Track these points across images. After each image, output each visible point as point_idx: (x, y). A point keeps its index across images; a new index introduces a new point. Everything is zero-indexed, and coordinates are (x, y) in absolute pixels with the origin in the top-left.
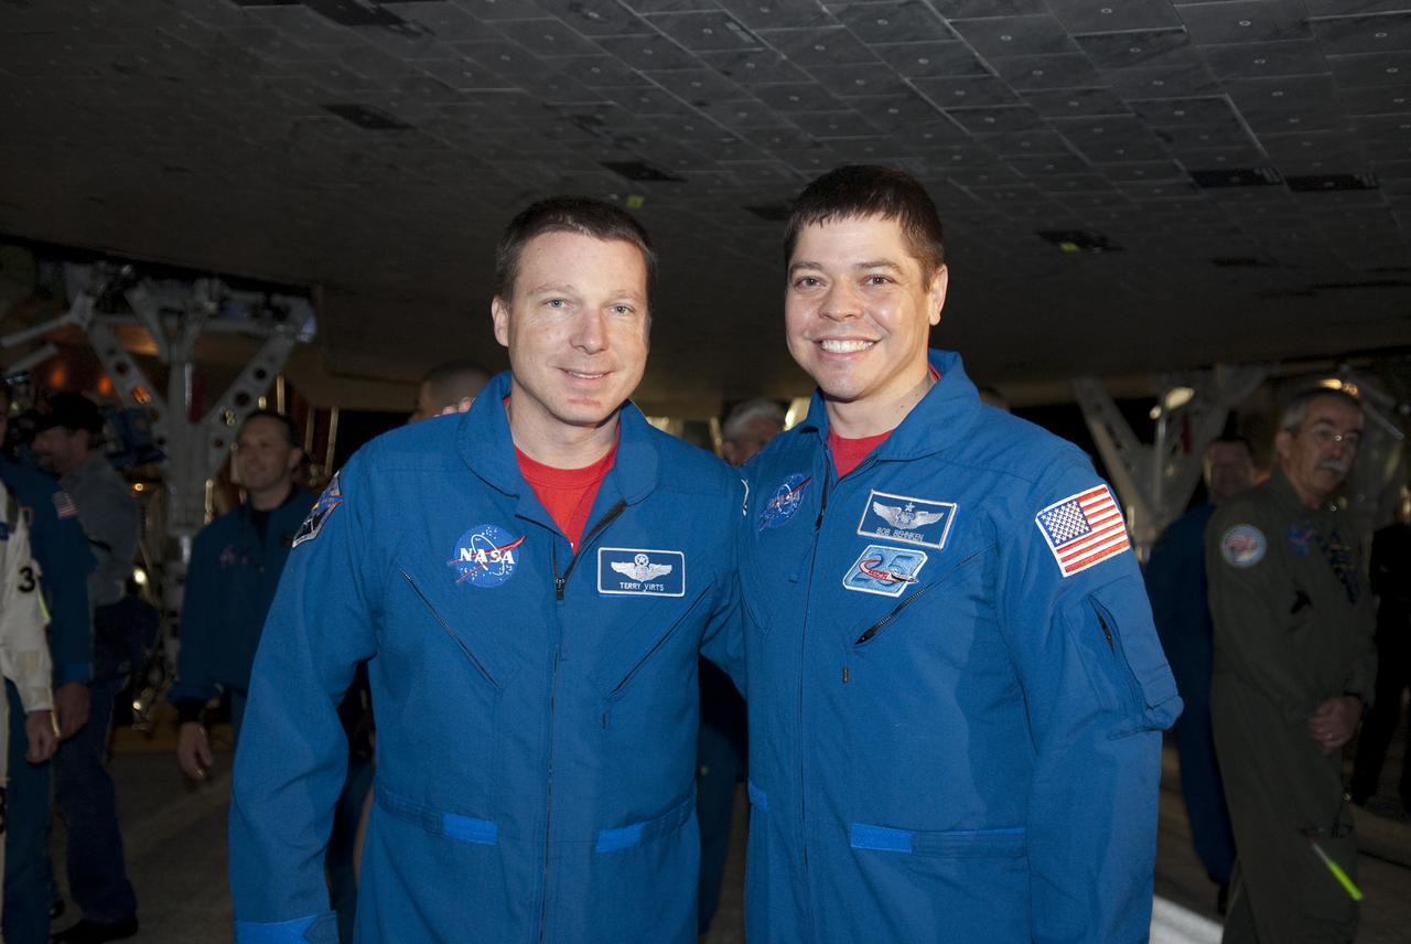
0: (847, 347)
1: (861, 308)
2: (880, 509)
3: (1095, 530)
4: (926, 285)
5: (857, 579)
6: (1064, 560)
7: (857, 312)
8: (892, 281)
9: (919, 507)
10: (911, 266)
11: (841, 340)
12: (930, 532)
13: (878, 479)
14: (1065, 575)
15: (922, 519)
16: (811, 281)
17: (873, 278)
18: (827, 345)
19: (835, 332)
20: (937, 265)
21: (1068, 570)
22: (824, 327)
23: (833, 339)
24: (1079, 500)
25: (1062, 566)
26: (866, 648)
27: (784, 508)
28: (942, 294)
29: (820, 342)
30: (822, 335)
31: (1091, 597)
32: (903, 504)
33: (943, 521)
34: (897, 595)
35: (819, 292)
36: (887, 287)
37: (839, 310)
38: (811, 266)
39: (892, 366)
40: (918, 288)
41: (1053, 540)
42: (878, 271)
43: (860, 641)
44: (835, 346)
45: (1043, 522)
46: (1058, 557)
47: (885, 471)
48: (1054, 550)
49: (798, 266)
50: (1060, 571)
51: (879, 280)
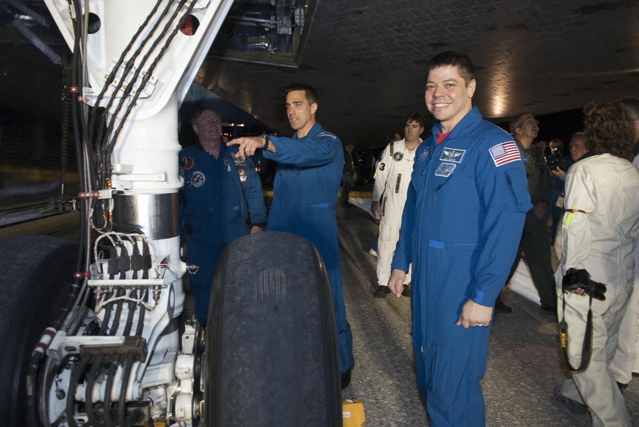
0: (441, 105)
1: (444, 94)
2: (446, 153)
3: (508, 153)
4: (467, 86)
5: (438, 173)
6: (497, 162)
7: (443, 95)
8: (454, 85)
9: (456, 151)
10: (462, 81)
11: (439, 103)
12: (458, 159)
13: (447, 144)
14: (497, 166)
15: (457, 155)
16: (431, 87)
17: (448, 85)
18: (436, 105)
19: (437, 102)
20: (472, 79)
21: (498, 164)
22: (435, 100)
23: (437, 104)
24: (503, 145)
25: (496, 163)
26: (439, 191)
27: (423, 156)
28: (474, 88)
29: (434, 105)
30: (434, 103)
31: (505, 172)
32: (452, 151)
33: (461, 155)
34: (447, 176)
35: (433, 89)
36: (452, 87)
37: (437, 95)
38: (431, 82)
39: (456, 110)
40: (464, 86)
41: (494, 156)
42: (451, 82)
43: (437, 190)
44: (438, 105)
45: (491, 151)
46: (495, 161)
47: (449, 142)
48: (494, 159)
49: (428, 83)
50: (495, 165)
51: (451, 85)
